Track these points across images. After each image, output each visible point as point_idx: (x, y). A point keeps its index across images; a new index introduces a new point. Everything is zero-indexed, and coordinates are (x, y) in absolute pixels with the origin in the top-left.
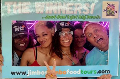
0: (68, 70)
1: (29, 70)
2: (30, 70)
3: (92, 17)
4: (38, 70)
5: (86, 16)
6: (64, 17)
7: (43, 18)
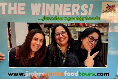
0: (66, 72)
1: (26, 72)
2: (28, 72)
3: (91, 19)
4: (35, 72)
5: (84, 17)
6: (61, 19)
7: (39, 20)
